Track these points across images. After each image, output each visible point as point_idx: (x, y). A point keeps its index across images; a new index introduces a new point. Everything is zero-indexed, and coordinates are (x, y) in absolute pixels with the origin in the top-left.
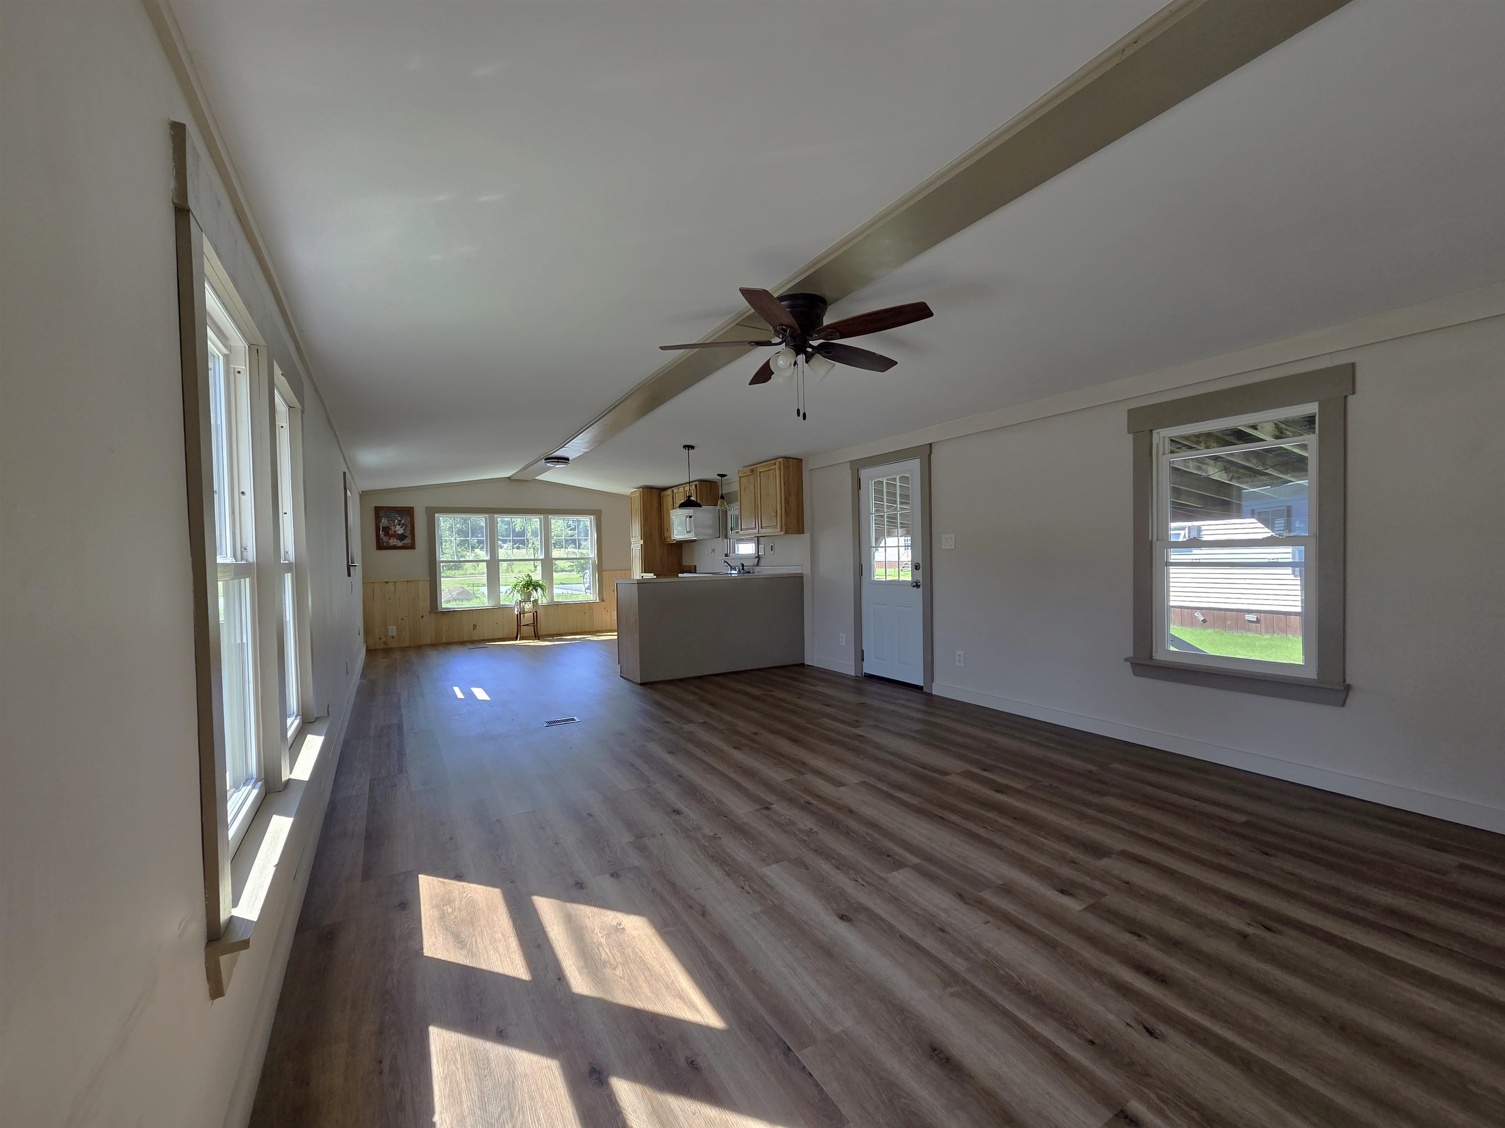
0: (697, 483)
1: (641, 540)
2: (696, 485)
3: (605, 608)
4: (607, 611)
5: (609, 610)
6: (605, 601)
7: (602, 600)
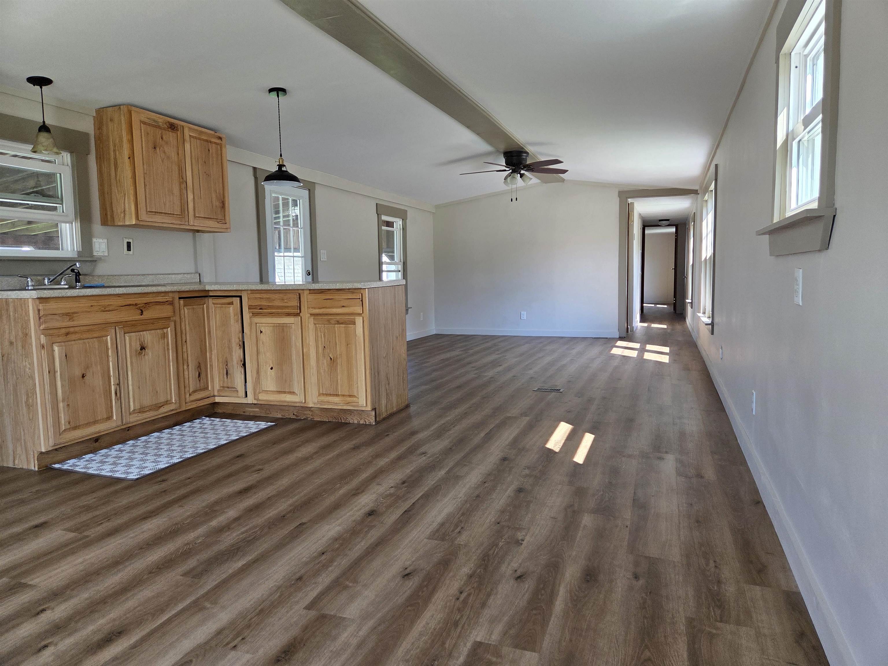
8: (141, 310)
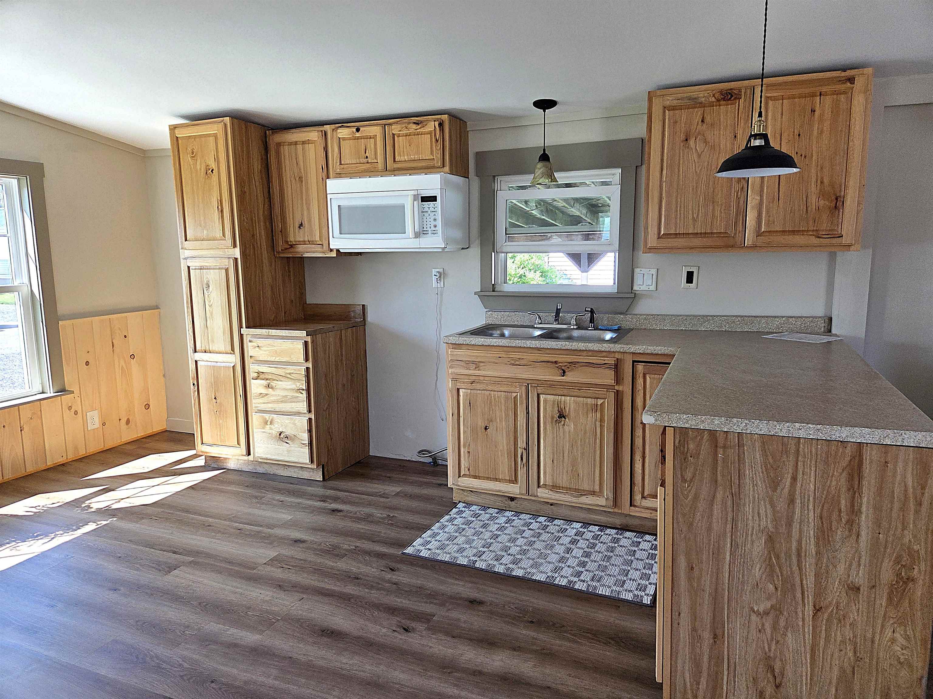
0: (445, 117)
1: (235, 246)
2: (441, 125)
3: (70, 408)
4: (76, 413)
5: (80, 412)
6: (73, 392)
7: (62, 390)
8: (563, 370)
